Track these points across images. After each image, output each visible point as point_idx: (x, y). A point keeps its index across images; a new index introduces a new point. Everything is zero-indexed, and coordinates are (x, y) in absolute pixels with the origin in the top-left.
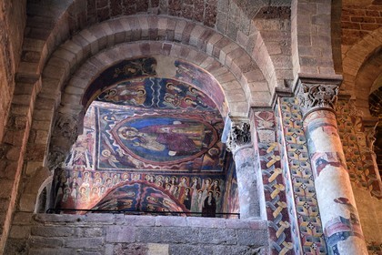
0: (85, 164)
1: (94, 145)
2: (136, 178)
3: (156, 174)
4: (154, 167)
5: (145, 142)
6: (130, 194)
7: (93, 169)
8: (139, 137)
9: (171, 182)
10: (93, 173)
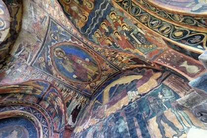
0: (26, 59)
1: (37, 52)
2: (50, 80)
3: (61, 83)
4: (62, 79)
5: (65, 64)
6: (42, 87)
7: (29, 64)
8: (64, 59)
9: (66, 90)
10: (27, 66)
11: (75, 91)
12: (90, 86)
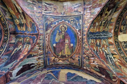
0: (46, 10)
1: (55, 15)
2: (41, 32)
3: (44, 40)
4: (47, 39)
5: (59, 35)
7: (43, 13)
8: (62, 32)
9: (40, 46)
10: (41, 13)
11: (44, 53)
12: (54, 59)
